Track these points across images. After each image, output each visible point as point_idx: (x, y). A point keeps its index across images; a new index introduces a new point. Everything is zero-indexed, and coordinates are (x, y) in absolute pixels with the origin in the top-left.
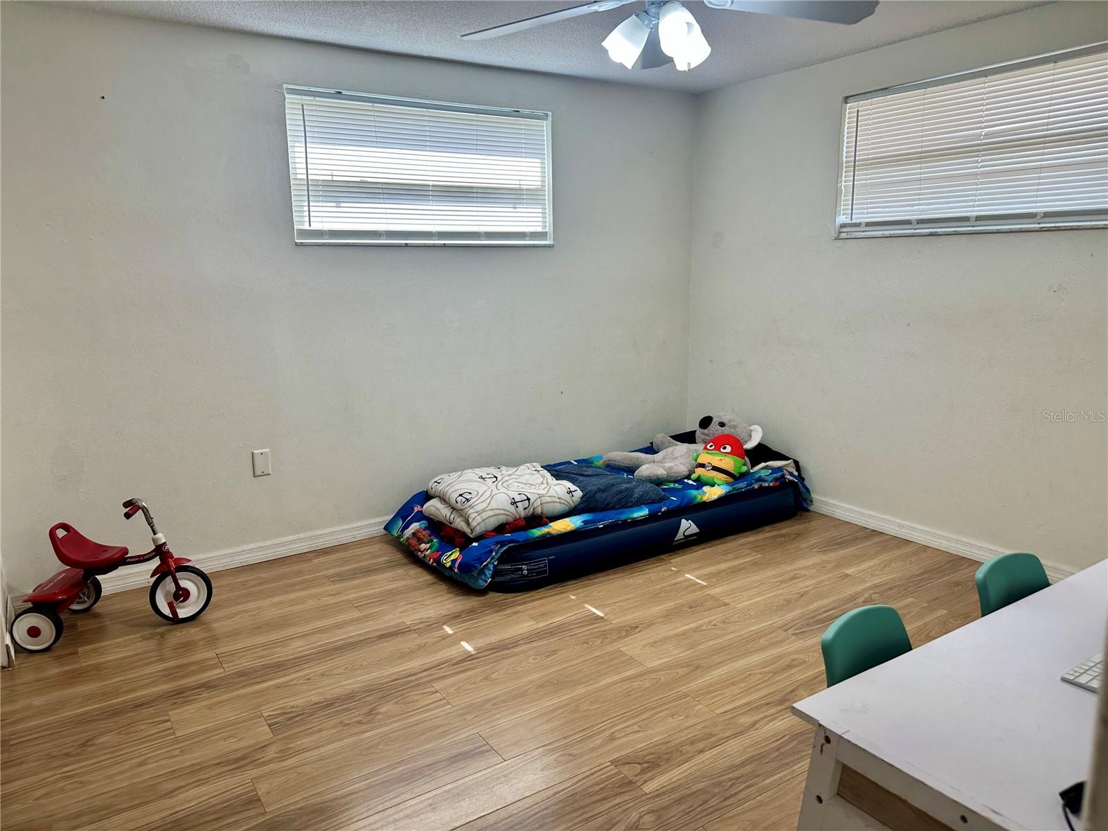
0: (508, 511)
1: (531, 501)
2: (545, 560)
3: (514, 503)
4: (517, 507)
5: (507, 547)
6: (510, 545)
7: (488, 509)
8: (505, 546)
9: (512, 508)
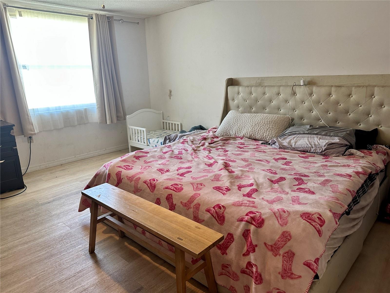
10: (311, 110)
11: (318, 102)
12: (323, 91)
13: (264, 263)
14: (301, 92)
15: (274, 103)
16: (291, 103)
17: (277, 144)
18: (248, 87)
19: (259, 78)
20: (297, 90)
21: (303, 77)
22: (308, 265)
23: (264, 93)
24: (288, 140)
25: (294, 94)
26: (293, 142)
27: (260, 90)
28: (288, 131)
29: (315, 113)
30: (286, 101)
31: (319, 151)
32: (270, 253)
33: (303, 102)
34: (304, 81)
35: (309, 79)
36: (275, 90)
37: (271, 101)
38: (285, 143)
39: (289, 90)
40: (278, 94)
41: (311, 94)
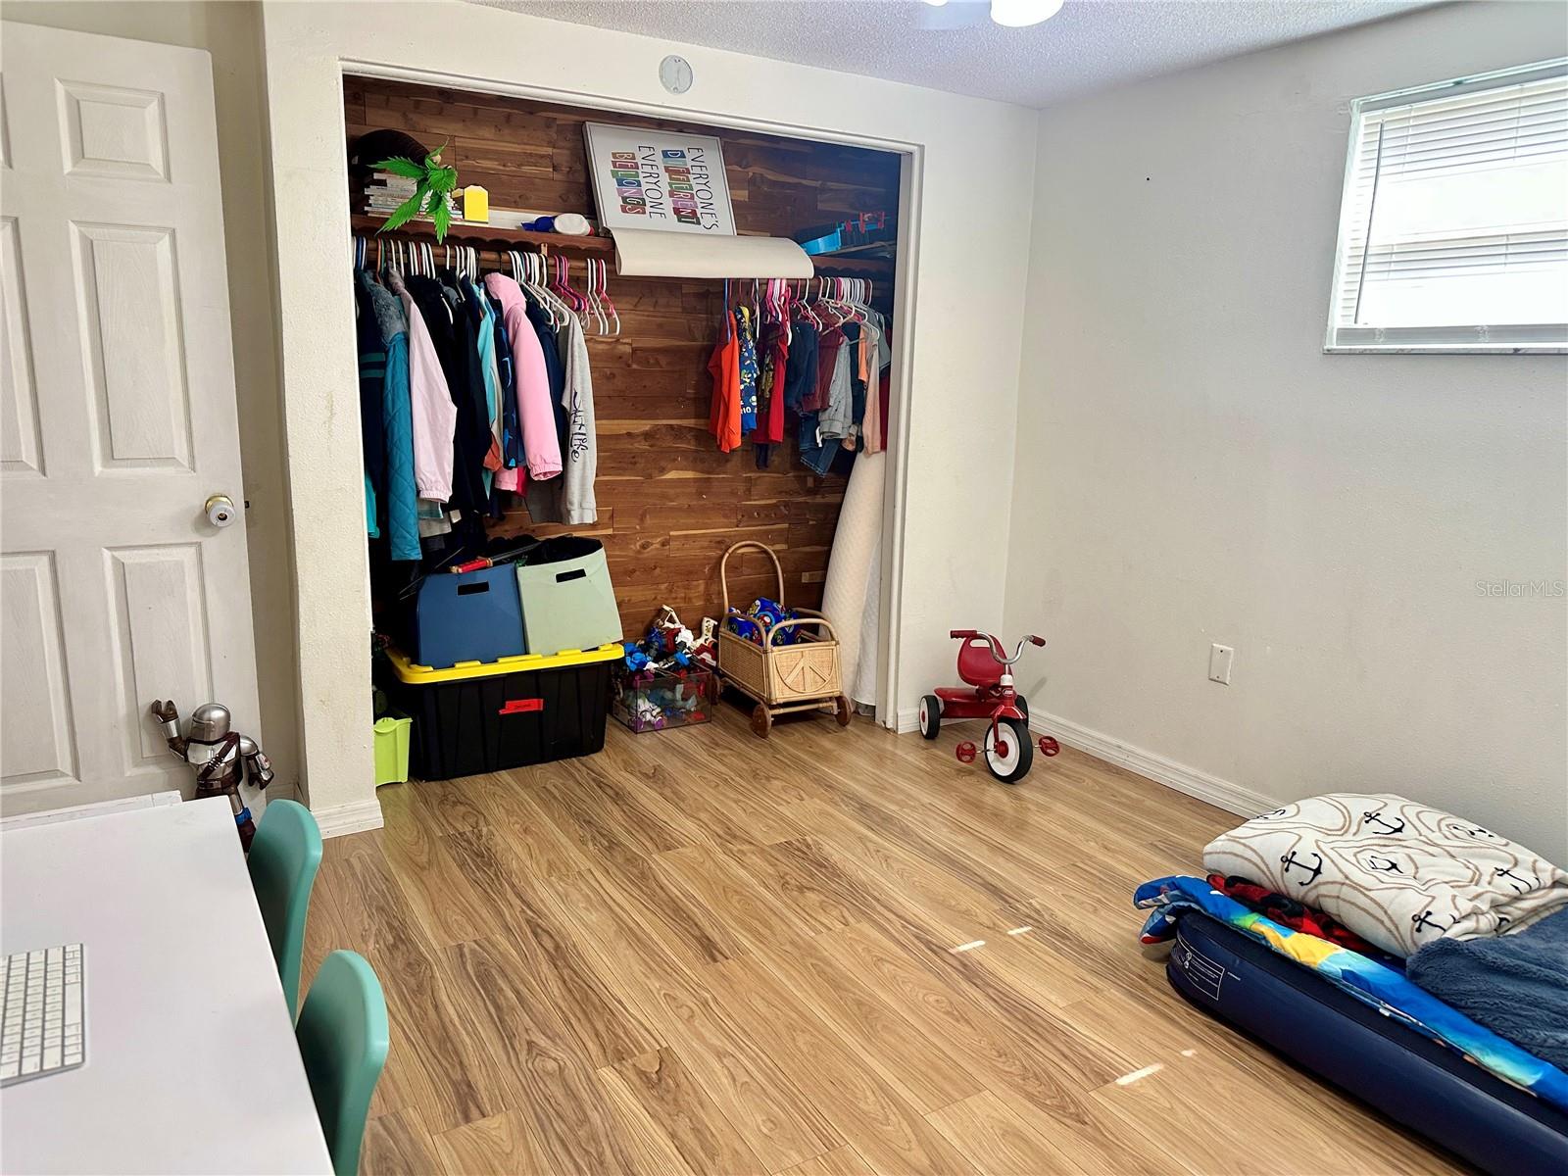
0: (1267, 865)
1: (1319, 878)
2: (1221, 971)
3: (1288, 860)
4: (1287, 870)
5: (1186, 904)
6: (1193, 905)
7: (1242, 841)
8: (1186, 900)
9: (1276, 866)
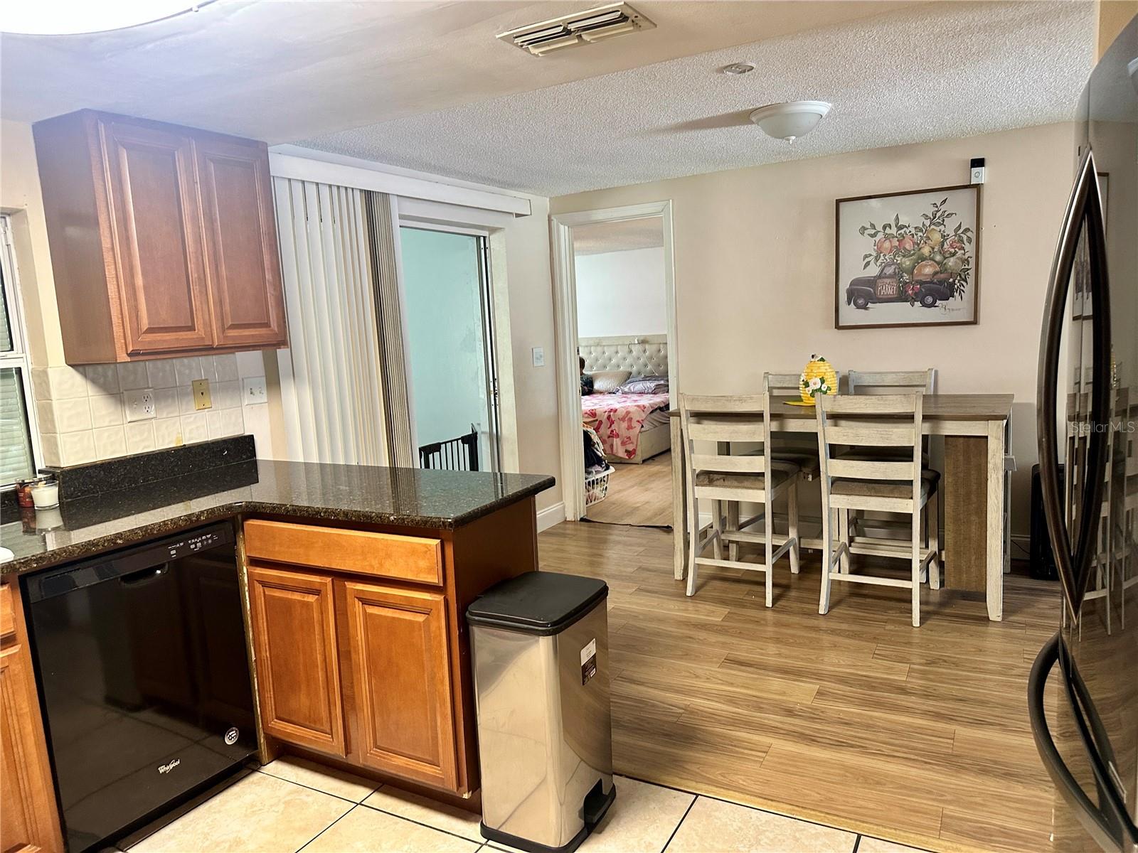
10: (646, 365)
11: (651, 358)
12: (654, 347)
13: (619, 428)
14: (636, 349)
15: (614, 361)
16: (628, 361)
17: (620, 391)
18: (587, 346)
19: (597, 338)
20: (633, 348)
21: (637, 336)
22: (638, 421)
23: (604, 353)
24: (628, 387)
25: (631, 351)
26: (632, 388)
27: (599, 349)
28: (627, 382)
29: (649, 367)
30: (625, 359)
31: (650, 391)
32: (621, 422)
33: (639, 358)
34: (638, 340)
35: (642, 338)
36: (613, 349)
37: (610, 359)
38: (626, 389)
39: (626, 349)
40: (617, 352)
41: (645, 351)
